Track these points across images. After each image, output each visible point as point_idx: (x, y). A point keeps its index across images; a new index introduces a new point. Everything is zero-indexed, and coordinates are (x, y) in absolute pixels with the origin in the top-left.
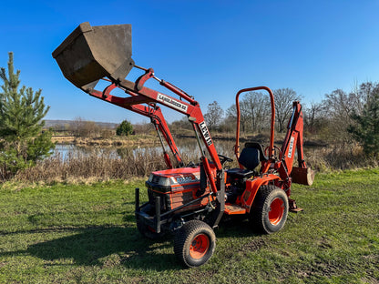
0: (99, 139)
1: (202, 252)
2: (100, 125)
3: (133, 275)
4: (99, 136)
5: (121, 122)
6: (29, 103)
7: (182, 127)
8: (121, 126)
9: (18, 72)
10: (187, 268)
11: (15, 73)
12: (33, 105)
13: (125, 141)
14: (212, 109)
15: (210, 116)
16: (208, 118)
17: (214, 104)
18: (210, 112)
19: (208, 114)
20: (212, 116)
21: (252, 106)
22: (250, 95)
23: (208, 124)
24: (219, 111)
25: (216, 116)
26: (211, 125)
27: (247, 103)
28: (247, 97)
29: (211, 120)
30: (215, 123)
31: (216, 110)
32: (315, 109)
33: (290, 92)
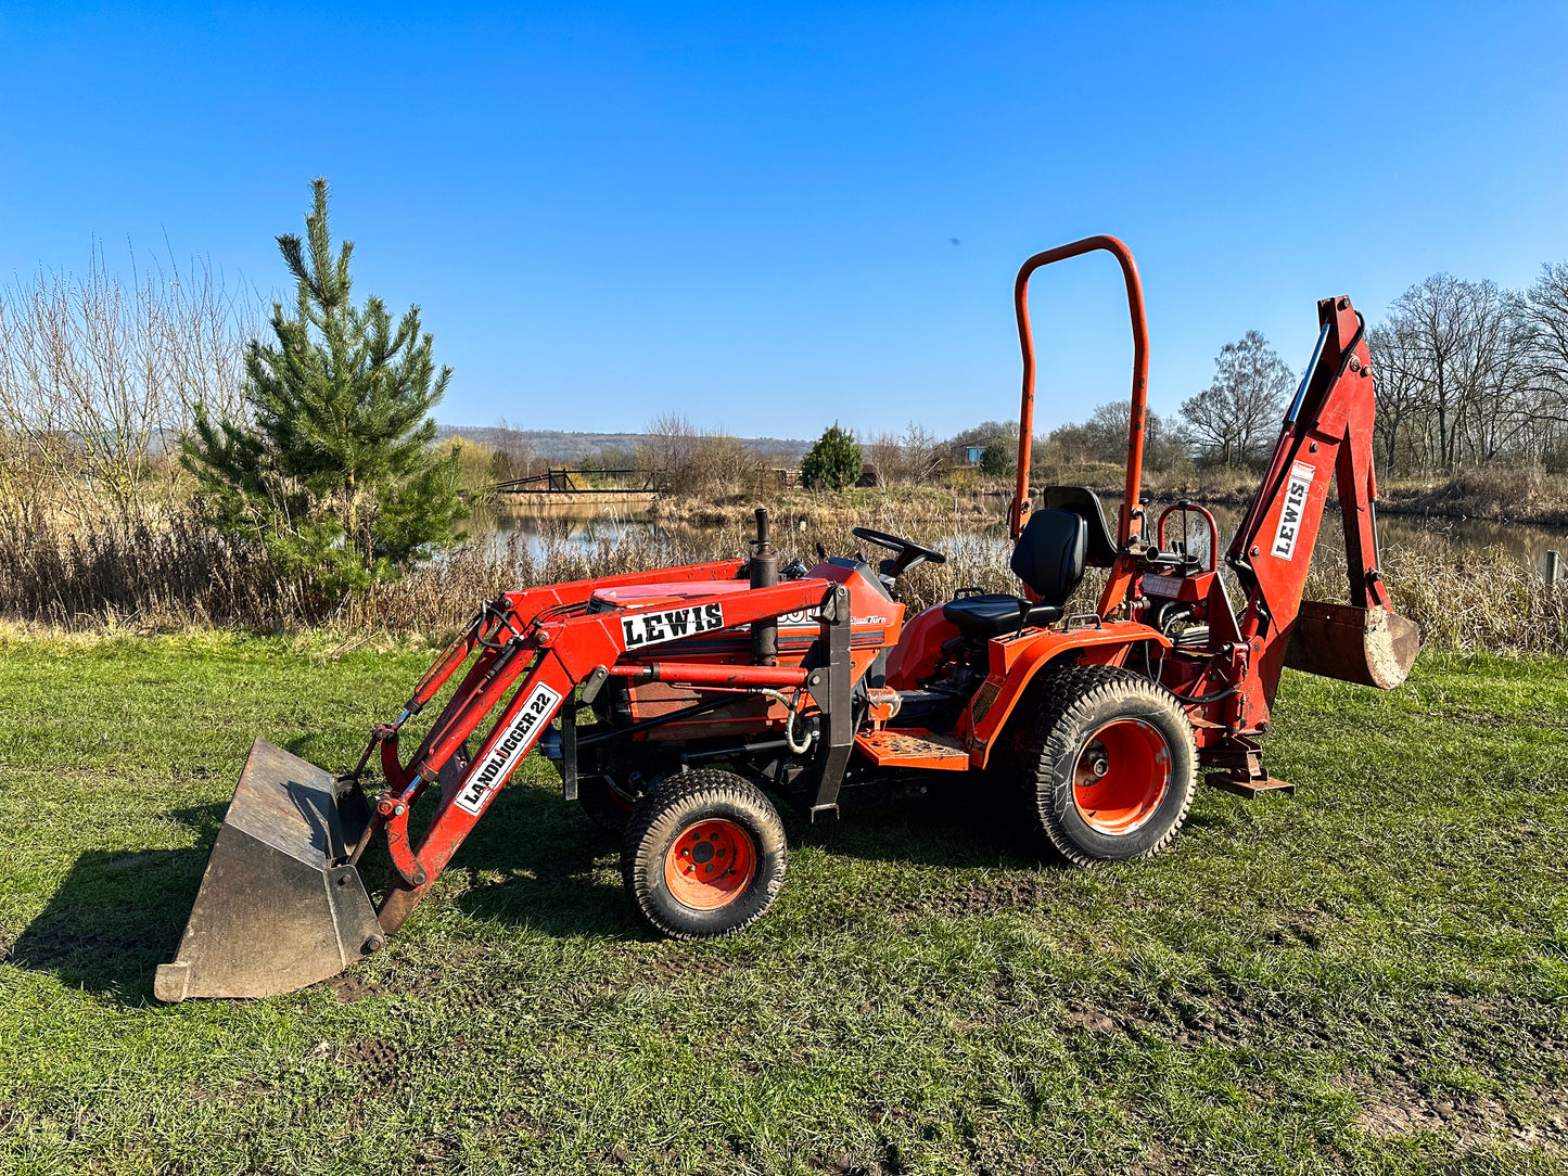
0: (734, 500)
1: (729, 888)
2: (738, 446)
3: (468, 935)
4: (735, 489)
5: (818, 437)
6: (380, 353)
7: (1090, 452)
8: (818, 449)
9: (347, 249)
10: (658, 936)
11: (334, 252)
12: (396, 361)
13: (825, 512)
14: (1237, 368)
15: (1224, 401)
16: (1214, 410)
17: (1250, 343)
18: (1225, 383)
19: (1217, 392)
20: (1237, 402)
21: (1438, 349)
22: (1428, 295)
23: (1213, 434)
24: (1273, 376)
25: (1258, 397)
26: (1227, 442)
27: (1414, 335)
28: (1412, 307)
29: (1228, 417)
30: (1247, 432)
31: (1257, 372)
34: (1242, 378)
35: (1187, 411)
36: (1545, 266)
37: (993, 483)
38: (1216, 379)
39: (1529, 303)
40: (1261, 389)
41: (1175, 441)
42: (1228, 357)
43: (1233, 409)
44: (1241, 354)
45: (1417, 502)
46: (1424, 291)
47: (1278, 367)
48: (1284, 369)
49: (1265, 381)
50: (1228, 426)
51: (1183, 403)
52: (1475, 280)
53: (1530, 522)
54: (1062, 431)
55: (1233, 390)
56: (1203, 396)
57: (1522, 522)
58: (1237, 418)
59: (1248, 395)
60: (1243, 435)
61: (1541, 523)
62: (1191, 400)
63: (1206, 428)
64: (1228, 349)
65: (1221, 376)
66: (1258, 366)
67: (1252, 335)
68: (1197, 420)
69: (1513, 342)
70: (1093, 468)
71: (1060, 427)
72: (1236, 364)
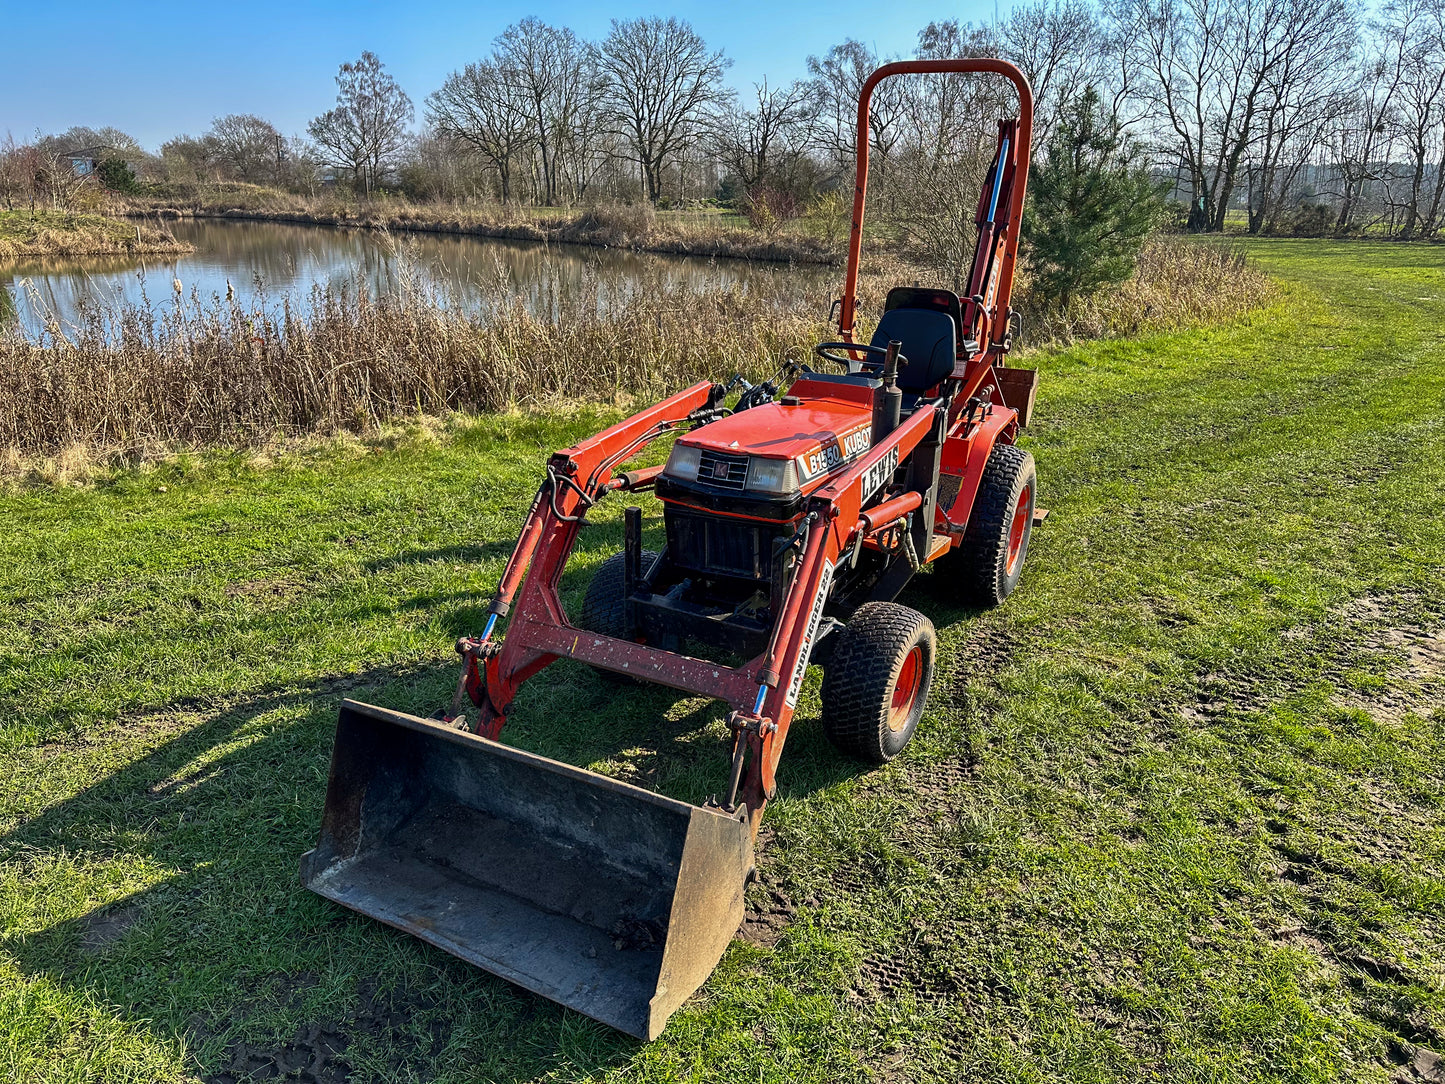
14: (358, 89)
15: (350, 124)
16: (342, 133)
17: (367, 65)
18: (348, 105)
19: (342, 113)
20: (362, 125)
21: (535, 88)
22: (523, 36)
23: (345, 158)
24: (392, 101)
25: (381, 122)
26: (358, 165)
27: (514, 73)
28: (512, 46)
29: (356, 140)
30: (376, 156)
31: (377, 94)
32: (771, 118)
33: (682, 37)
34: (364, 101)
35: (315, 132)
36: (613, 21)
37: (122, 203)
38: (339, 99)
39: (604, 54)
40: (383, 114)
41: (306, 162)
42: (347, 77)
43: (360, 132)
44: (360, 75)
45: (563, 231)
46: (520, 32)
47: (396, 92)
48: (402, 95)
49: (386, 105)
50: (357, 149)
51: (310, 123)
52: (558, 27)
53: (654, 251)
54: (176, 144)
55: (356, 112)
56: (330, 115)
57: (649, 251)
58: (363, 140)
59: (372, 118)
60: (373, 160)
61: (663, 252)
62: (317, 119)
63: (336, 150)
64: (346, 68)
65: (343, 97)
66: (377, 89)
67: (368, 56)
68: (325, 141)
69: (591, 87)
70: (232, 189)
71: (174, 139)
72: (356, 85)
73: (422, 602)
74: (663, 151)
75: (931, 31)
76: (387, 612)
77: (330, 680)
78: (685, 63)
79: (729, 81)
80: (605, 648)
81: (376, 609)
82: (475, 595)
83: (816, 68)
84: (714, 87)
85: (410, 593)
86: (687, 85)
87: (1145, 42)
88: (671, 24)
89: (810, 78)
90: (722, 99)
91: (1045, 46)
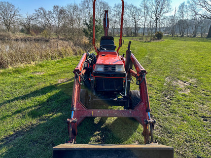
32: (30, 19)
33: (10, 5)
73: (18, 112)
74: (10, 24)
75: (55, 7)
76: (10, 116)
77: (7, 138)
78: (11, 9)
79: (20, 13)
80: (101, 112)
81: (8, 116)
82: (31, 107)
83: (36, 11)
84: (18, 13)
85: (15, 110)
86: (13, 13)
87: (86, 10)
88: (8, 2)
89: (36, 13)
90: (19, 15)
91: (72, 10)
